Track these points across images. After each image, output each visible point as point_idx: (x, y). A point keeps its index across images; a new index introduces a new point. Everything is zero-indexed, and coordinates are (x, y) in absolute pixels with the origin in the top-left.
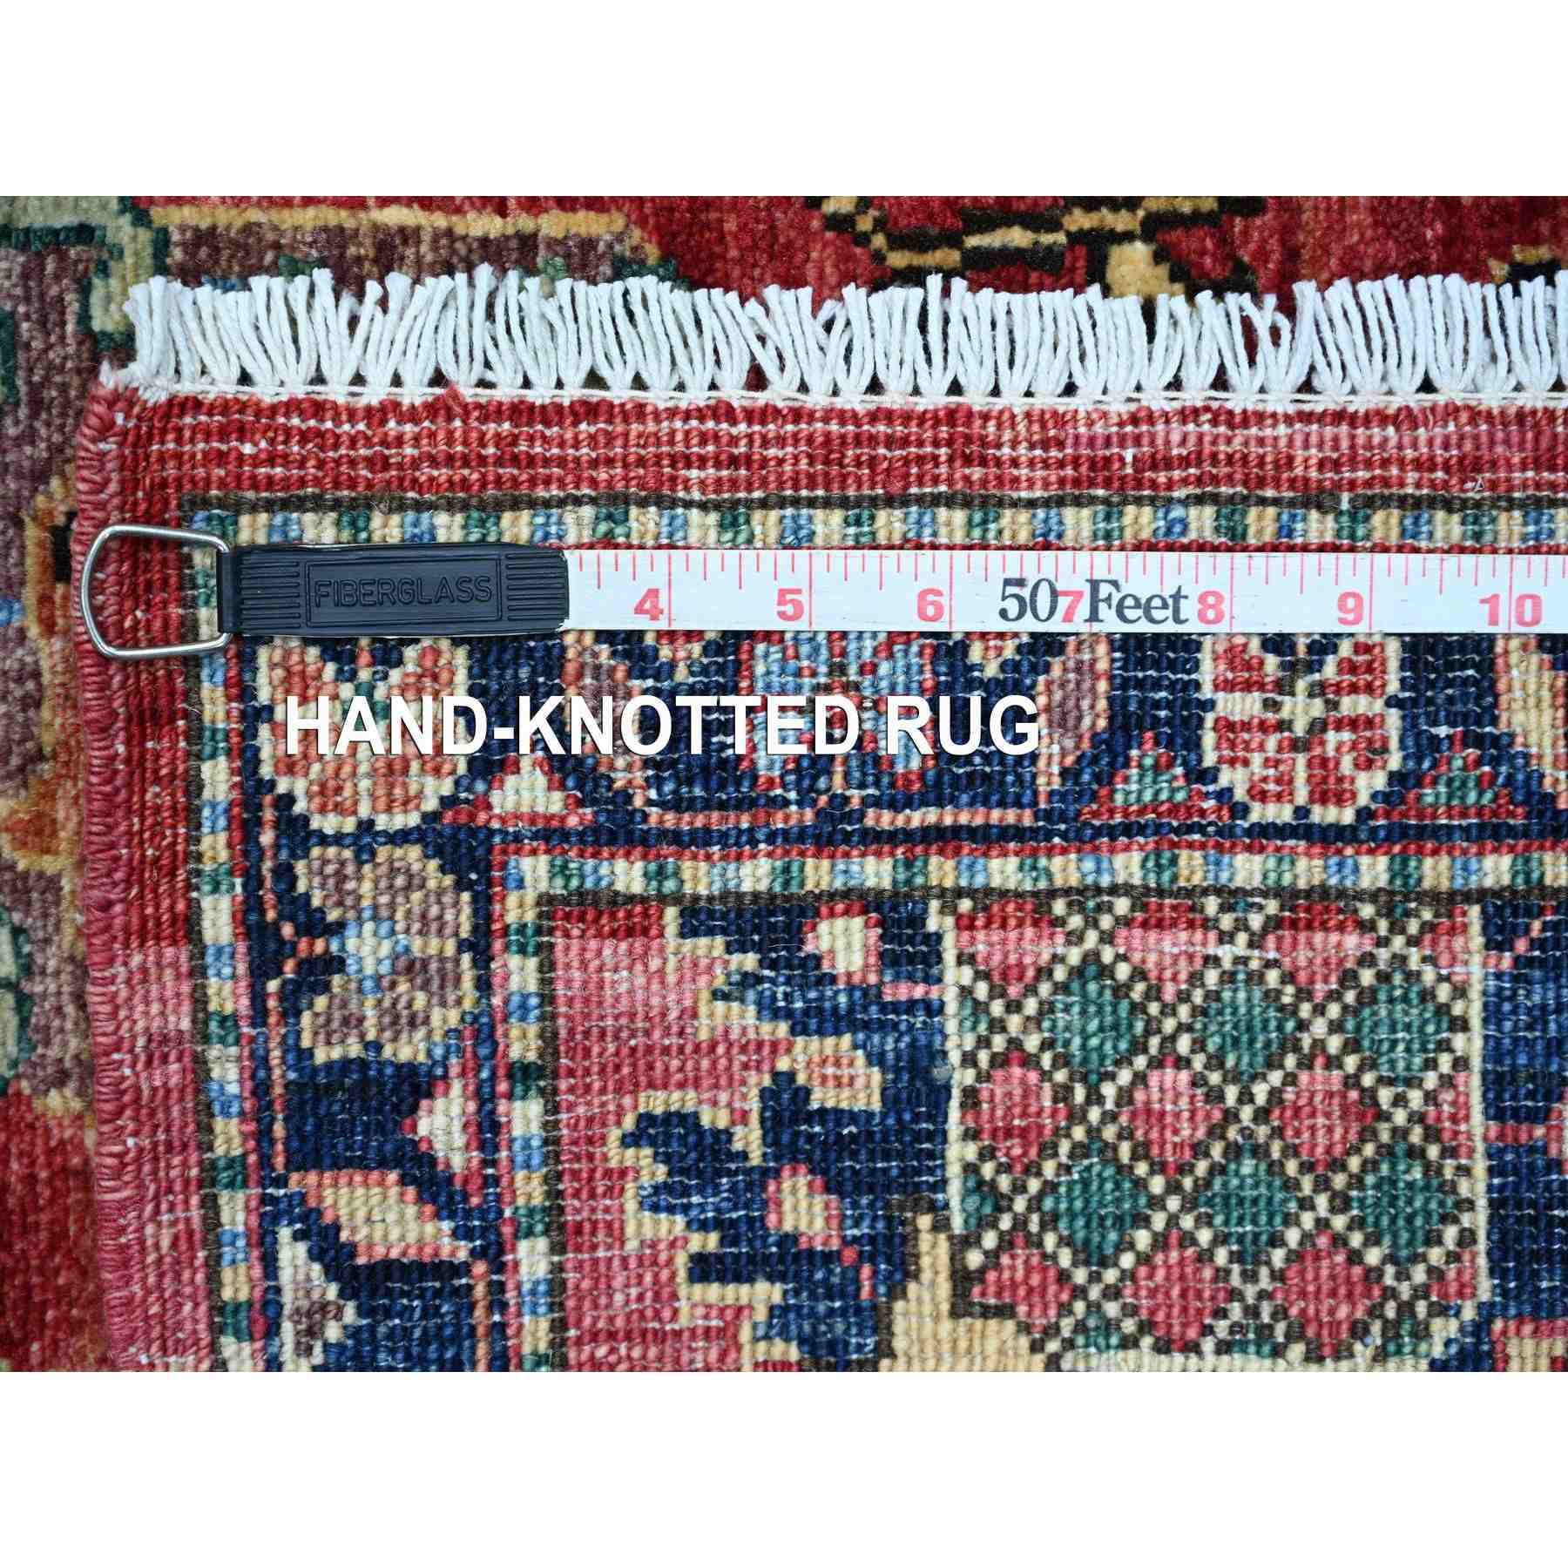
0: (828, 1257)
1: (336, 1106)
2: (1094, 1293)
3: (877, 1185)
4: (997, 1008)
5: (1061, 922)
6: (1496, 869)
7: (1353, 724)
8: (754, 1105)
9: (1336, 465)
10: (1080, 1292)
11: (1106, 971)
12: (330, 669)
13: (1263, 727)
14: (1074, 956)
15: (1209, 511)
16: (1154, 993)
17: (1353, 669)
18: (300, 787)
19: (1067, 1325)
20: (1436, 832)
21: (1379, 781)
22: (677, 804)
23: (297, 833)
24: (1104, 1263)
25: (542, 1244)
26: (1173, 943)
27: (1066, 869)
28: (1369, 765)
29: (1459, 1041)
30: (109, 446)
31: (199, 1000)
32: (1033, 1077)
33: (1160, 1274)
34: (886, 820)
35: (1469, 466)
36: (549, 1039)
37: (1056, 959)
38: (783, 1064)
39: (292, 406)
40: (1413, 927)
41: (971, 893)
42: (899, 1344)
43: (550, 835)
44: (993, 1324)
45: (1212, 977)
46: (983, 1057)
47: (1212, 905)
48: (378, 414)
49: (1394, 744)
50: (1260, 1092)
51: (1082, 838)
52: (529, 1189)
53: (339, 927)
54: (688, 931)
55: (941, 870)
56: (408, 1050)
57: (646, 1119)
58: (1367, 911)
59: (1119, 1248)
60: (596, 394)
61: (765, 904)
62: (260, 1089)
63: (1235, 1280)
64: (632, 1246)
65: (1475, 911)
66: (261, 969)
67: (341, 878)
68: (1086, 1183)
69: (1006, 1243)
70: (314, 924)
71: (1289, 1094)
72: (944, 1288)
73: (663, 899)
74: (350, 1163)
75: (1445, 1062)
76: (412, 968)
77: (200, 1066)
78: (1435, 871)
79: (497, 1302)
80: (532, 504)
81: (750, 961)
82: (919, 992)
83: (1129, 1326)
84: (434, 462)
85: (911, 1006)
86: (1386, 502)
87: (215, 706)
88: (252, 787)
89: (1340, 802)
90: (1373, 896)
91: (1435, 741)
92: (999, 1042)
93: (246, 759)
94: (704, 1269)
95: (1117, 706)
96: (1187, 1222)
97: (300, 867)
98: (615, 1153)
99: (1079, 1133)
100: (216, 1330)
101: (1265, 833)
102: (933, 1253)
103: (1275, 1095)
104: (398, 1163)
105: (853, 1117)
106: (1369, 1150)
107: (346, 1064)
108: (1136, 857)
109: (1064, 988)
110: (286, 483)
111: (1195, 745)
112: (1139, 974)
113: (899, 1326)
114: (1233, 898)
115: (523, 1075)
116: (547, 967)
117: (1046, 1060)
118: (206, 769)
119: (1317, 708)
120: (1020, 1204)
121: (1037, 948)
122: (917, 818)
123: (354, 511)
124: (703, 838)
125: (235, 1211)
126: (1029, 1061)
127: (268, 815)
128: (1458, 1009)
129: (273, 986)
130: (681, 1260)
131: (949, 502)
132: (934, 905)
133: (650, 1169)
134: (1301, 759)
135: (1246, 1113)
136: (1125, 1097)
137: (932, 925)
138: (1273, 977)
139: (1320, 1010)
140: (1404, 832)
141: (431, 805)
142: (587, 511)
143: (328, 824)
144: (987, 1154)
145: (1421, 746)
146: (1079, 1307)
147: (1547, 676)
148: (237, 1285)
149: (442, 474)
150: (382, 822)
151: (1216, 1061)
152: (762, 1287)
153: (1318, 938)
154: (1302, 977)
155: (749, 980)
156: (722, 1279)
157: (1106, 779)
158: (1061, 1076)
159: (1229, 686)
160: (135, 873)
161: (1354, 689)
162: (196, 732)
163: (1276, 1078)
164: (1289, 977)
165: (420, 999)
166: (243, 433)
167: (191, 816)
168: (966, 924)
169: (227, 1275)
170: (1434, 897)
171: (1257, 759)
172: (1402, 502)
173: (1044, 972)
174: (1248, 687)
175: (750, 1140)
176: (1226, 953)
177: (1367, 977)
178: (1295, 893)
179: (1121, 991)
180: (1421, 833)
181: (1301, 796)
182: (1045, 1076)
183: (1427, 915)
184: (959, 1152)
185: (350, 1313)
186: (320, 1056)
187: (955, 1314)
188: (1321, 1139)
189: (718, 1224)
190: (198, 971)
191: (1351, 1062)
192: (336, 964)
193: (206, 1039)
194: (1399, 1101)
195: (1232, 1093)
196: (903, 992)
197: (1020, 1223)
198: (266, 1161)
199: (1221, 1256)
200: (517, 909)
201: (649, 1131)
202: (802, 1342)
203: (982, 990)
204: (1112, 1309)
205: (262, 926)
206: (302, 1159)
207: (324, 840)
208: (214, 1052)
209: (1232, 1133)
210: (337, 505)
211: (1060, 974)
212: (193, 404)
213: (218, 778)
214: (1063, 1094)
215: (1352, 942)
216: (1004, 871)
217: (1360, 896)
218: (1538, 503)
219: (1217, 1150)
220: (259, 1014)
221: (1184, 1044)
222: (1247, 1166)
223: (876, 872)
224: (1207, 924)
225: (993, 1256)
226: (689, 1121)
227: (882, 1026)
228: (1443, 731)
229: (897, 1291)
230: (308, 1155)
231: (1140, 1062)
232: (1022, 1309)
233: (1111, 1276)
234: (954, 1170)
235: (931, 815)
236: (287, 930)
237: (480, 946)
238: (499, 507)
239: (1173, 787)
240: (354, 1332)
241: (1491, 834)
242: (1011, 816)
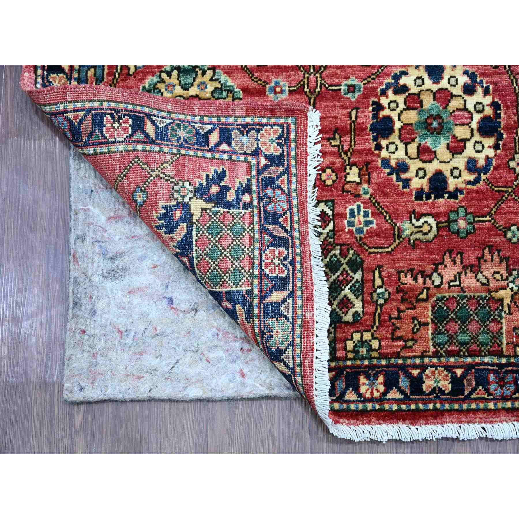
0: (209, 192)
1: (227, 134)
2: (203, 229)
3: (218, 198)
4: (239, 217)
5: (250, 226)
6: (256, 291)
7: (275, 269)
8: (227, 185)
9: (306, 269)
10: (203, 227)
11: (244, 232)
12: (277, 136)
13: (274, 256)
14: (246, 228)
15: (299, 252)
16: (241, 239)
17: (282, 269)
18: (263, 132)
19: (199, 225)
20: (261, 281)
21: (268, 273)
22: (262, 180)
23: (258, 131)
24: (207, 231)
25: (211, 157)
26: (247, 241)
27: (256, 227)
28: (270, 271)
29: (234, 286)
30: (303, 108)
31: (239, 117)
32: (231, 221)
33: (205, 240)
34: (261, 205)
35: (307, 288)
36: (234, 161)
37: (245, 225)
38: (232, 189)
39: (307, 133)
40: (249, 278)
41: (253, 215)
42: (198, 200)
43: (258, 164)
44: (200, 214)
45: (243, 247)
46: (233, 214)
47: (252, 247)
48: (306, 144)
49: (272, 275)
50: (228, 255)
51: (260, 231)
52: (217, 156)
53: (247, 136)
54: (248, 179)
55: (256, 211)
56: (233, 144)
57: (225, 171)
58: (251, 271)
59: (209, 233)
60: (308, 175)
61: (251, 189)
62: (229, 124)
63: (205, 252)
64: (210, 167)
65: (250, 288)
66: (243, 125)
67: (253, 136)
68: (217, 228)
69: (210, 216)
70: (248, 133)
71: (228, 259)
72: (204, 207)
73: (251, 177)
74: (220, 135)
75: (232, 284)
76: (243, 145)
77: (231, 116)
78: (256, 282)
79: (204, 150)
80: (296, 165)
81: (244, 186)
82: (241, 207)
83: (199, 235)
84: (301, 152)
85: (239, 205)
86: (302, 275)
87: (273, 121)
88: (263, 125)
89: (265, 267)
90: (253, 272)
91: (272, 281)
92: (235, 217)
93: (266, 125)
94: (207, 176)
95: (276, 236)
96: (212, 244)
97: (254, 131)
98: (221, 167)
99: (224, 227)
100: (201, 116)
101: (261, 255)
102: (209, 206)
103: (228, 257)
104: (220, 141)
105: (226, 197)
106: (221, 272)
107: (231, 136)
108: (258, 237)
109: (242, 226)
110: (298, 131)
111: (272, 246)
112: (244, 237)
113: (200, 200)
114: (253, 250)
115: (230, 157)
116: (243, 162)
117: (233, 223)
118: (266, 119)
119: (277, 264)
120: (215, 218)
121: (247, 222)
122: (262, 208)
123: (295, 141)
124: (258, 182)
125: (214, 120)
126: (233, 220)
127: (260, 127)
128: (238, 286)
129: (241, 127)
130: (208, 173)
131: (299, 218)
132: (252, 210)
133: (219, 171)
134: (270, 261)
135: (226, 253)
136: (228, 234)
137: (249, 209)
138: (243, 256)
139: (239, 264)
140: (261, 277)
141: (261, 149)
142: (295, 172)
143: (259, 135)
144: (221, 214)
145: (272, 279)
146: (201, 227)
147: (280, 299)
148: (206, 119)
149: (299, 153)
150: (259, 142)
151: (232, 248)
152: (206, 183)
153: (248, 263)
154: (243, 261)
155: (242, 186)
156: (206, 178)
157: (267, 234)
158: (231, 225)
159: (279, 251)
160: (254, 108)
161: (279, 269)
162: (270, 118)
163: (230, 257)
164: (243, 259)
165: (239, 146)
166: (304, 126)
167: (260, 117)
168: (250, 213)
169: (207, 118)
170: (253, 281)
171: (270, 255)
172: (302, 278)
173: (244, 223)
174: (279, 254)
175: (223, 184)
176: (246, 249)
177: (243, 271)
178: (254, 260)
179: (242, 234)
180: (261, 279)
181: (266, 261)
182: (231, 223)
183: (250, 280)
184: (222, 210)
185: (203, 133)
186: (232, 133)
187: (201, 208)
188: (222, 265)
189: (213, 179)
190: (242, 117)
191: (232, 269)
192: (243, 135)
193: (235, 117)
194: (227, 278)
195: (228, 250)
196: (241, 205)
197: (213, 218)
198: (220, 124)
199: (207, 249)
200: (249, 158)
201: (224, 172)
202: (198, 187)
203: (241, 215)
204: (201, 232)
205: (247, 126)
206: (220, 129)
207: (257, 134)
208: (233, 118)
209: (223, 251)
210: (296, 138)
211: (244, 225)
212: (307, 120)
213: (264, 121)
214: (229, 225)
215: (247, 269)
216: (256, 219)
217: (253, 269)
218: (302, 297)
219: (221, 248)
220: (237, 125)
221: (235, 243)
222: (219, 253)
223: (255, 203)
224: (250, 247)
225: (208, 214)
226: (225, 176)
227: (237, 202)
228: (274, 282)
229: (205, 200)
230: (221, 130)
231: (232, 236)
232: (201, 218)
233: (205, 232)
234: (219, 209)
235: (262, 211)
236: (247, 129)
237: (245, 153)
238: (295, 160)
239: (267, 243)
240: (200, 133)
241: (261, 290)
242: (263, 221)
